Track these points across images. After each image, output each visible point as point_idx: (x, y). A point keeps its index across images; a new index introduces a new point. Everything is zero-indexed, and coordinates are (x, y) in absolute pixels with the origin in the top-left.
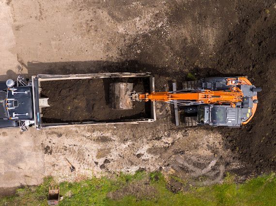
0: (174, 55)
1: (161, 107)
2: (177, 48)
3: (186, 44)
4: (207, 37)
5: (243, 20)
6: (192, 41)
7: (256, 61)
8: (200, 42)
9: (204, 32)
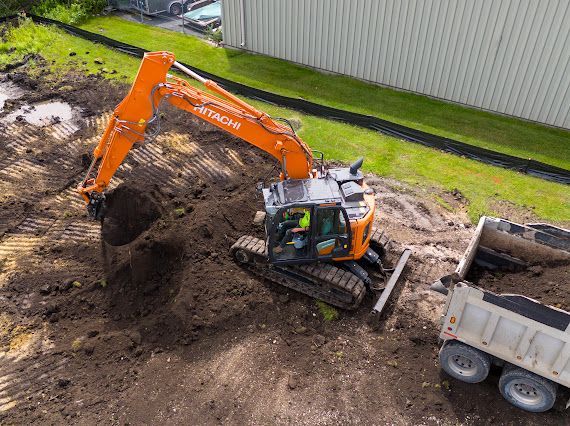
0: (338, 373)
1: (420, 301)
2: (321, 383)
3: (295, 378)
4: (240, 365)
5: (139, 354)
6: (279, 375)
7: (197, 258)
8: (264, 365)
9: (238, 378)
